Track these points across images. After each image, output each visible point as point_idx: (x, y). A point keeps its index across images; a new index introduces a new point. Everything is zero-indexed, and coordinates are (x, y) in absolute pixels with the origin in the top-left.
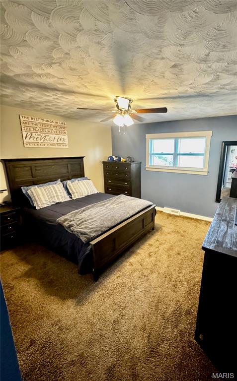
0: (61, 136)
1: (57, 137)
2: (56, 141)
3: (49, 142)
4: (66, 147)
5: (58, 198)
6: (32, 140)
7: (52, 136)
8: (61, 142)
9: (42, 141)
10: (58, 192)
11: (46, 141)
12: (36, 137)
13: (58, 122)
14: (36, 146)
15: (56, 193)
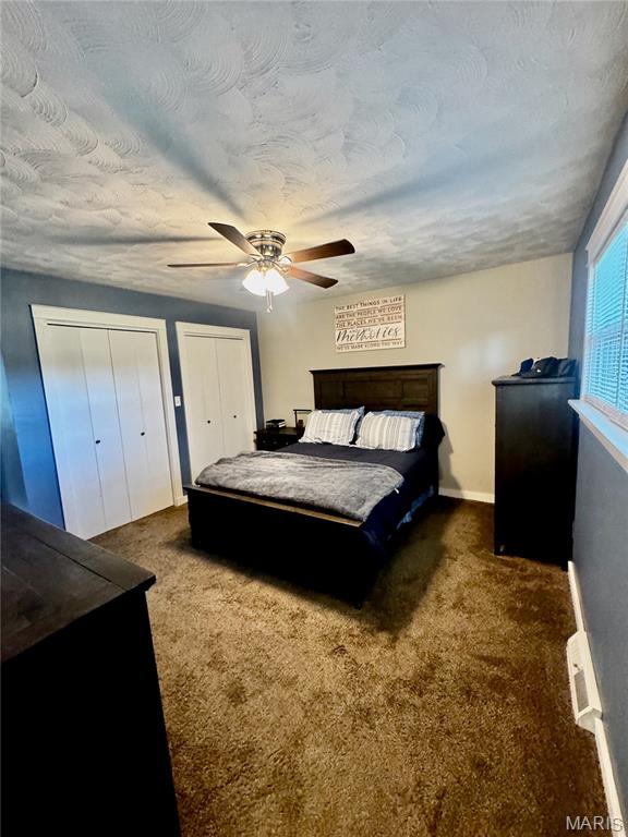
0: (390, 326)
1: (383, 328)
2: (380, 337)
3: (369, 340)
4: (400, 346)
5: (329, 437)
6: (345, 341)
7: (376, 329)
8: (390, 337)
9: (359, 341)
10: (333, 426)
11: (364, 340)
12: (350, 335)
13: (388, 299)
14: (351, 350)
15: (330, 426)
